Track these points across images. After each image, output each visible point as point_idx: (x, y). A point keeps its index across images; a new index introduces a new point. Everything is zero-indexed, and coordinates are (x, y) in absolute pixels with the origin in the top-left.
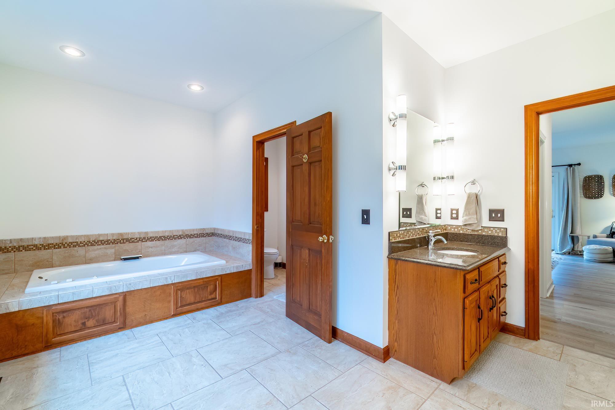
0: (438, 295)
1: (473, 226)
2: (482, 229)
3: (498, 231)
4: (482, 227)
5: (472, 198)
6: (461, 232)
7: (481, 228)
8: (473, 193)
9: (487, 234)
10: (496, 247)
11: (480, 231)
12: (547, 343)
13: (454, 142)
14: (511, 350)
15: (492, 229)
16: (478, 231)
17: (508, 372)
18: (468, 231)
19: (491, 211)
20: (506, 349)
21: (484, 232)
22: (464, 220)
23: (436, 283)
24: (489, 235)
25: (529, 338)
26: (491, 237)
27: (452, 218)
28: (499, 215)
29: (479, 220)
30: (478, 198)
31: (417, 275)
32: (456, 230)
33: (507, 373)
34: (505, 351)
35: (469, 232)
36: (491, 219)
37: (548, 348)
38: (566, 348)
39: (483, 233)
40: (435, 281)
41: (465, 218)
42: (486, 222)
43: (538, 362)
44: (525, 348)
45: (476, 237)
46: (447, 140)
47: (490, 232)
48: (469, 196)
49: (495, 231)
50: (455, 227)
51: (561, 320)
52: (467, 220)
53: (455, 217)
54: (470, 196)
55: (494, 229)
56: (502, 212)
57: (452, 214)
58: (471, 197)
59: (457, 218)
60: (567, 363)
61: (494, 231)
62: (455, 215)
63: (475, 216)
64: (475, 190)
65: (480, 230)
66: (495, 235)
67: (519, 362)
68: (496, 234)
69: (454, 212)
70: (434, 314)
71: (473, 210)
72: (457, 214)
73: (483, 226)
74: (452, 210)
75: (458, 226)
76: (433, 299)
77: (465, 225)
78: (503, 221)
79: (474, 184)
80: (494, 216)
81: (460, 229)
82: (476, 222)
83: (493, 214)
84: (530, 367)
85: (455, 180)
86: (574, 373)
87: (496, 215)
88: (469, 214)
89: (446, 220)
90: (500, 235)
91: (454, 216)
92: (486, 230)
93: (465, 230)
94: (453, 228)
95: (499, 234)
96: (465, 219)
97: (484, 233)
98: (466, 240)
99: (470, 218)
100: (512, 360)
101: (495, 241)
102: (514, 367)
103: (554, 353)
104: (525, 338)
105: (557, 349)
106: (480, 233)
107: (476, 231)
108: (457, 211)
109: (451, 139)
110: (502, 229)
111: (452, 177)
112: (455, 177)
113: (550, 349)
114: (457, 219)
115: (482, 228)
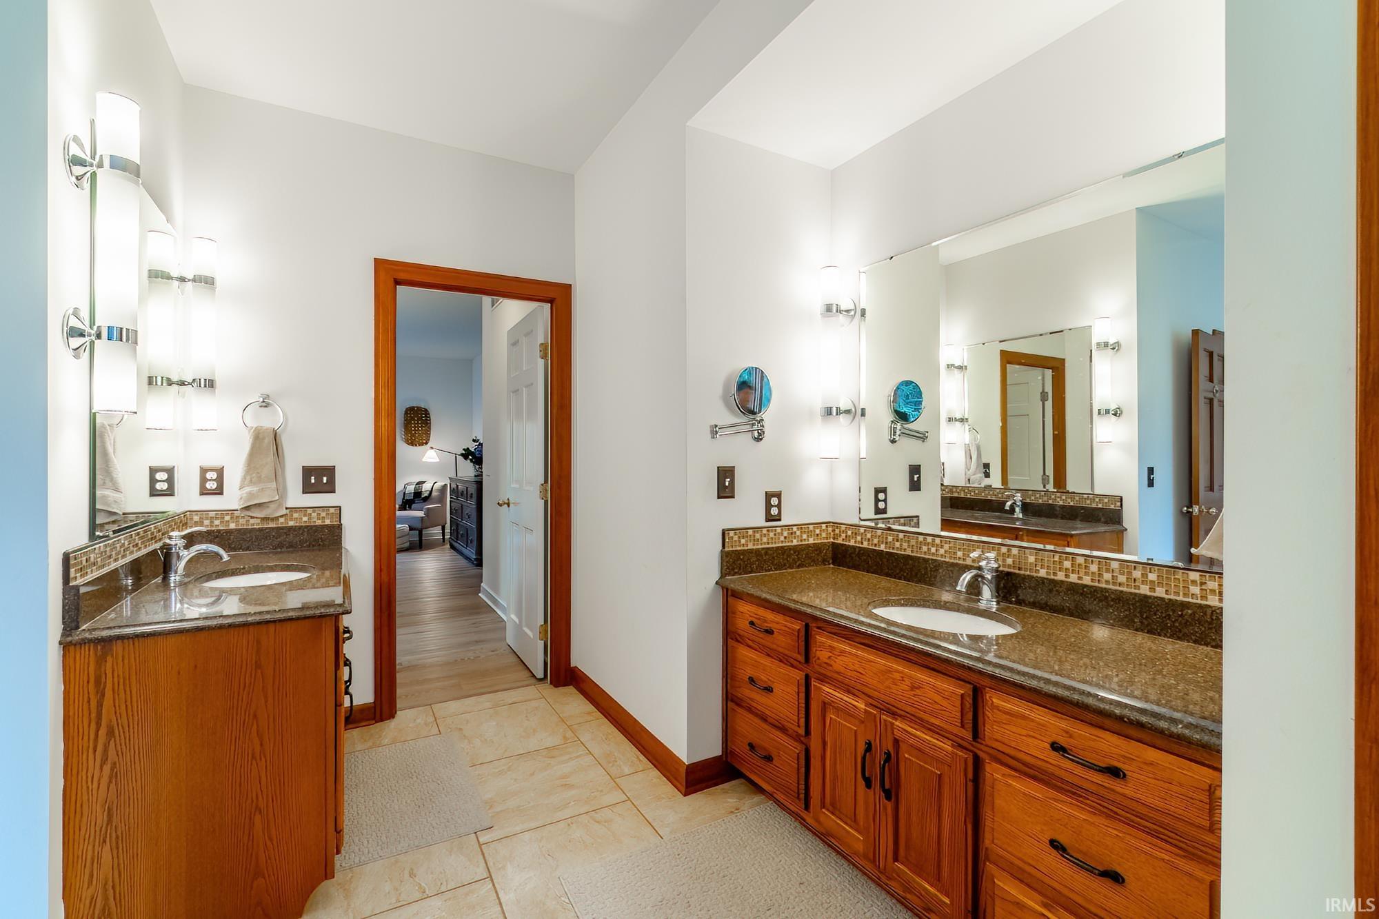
0: (266, 702)
1: (268, 507)
2: (288, 513)
3: (323, 514)
4: (287, 508)
5: (266, 441)
6: (232, 526)
7: (284, 512)
8: (267, 429)
9: (298, 525)
10: (320, 550)
11: (282, 520)
12: (410, 713)
13: (217, 290)
14: (367, 757)
15: (309, 511)
16: (277, 518)
17: (388, 803)
18: (252, 521)
19: (308, 472)
20: (360, 762)
21: (291, 520)
22: (245, 495)
23: (259, 671)
24: (303, 525)
25: (382, 720)
26: (308, 531)
27: (204, 492)
28: (325, 480)
29: (282, 492)
30: (277, 439)
31: (196, 666)
32: (217, 522)
33: (388, 805)
34: (361, 767)
35: (255, 524)
36: (308, 488)
37: (415, 720)
38: (436, 707)
39: (289, 522)
40: (258, 666)
41: (248, 489)
42: (296, 497)
43: (418, 753)
44: (386, 741)
45: (274, 534)
46: (194, 280)
47: (305, 519)
48: (258, 436)
49: (316, 514)
50: (214, 516)
51: (401, 665)
52: (253, 494)
53: (214, 490)
54: (261, 436)
55: (314, 512)
56: (330, 471)
57: (204, 480)
58: (264, 438)
59: (219, 491)
60: (451, 731)
61: (314, 515)
62: (212, 482)
63: (275, 483)
64: (271, 420)
65: (281, 516)
66: (317, 524)
67: (393, 773)
68: (319, 522)
69: (211, 475)
70: (253, 757)
71: (267, 471)
72: (220, 480)
73: (288, 506)
74: (204, 471)
75: (221, 513)
76: (251, 717)
77: (247, 508)
78: (333, 491)
79: (266, 407)
80: (313, 481)
81: (227, 518)
82: (277, 498)
83: (313, 478)
84: (413, 771)
85: (216, 390)
86: (466, 741)
87: (319, 480)
88: (260, 480)
89: (187, 499)
90: (328, 522)
91: (211, 485)
92: (296, 515)
93: (241, 521)
94: (207, 519)
95: (324, 522)
96: (250, 493)
97: (291, 523)
98: (247, 545)
99: (262, 489)
100: (381, 776)
101: (317, 538)
102: (391, 786)
103: (426, 724)
104: (376, 722)
105: (426, 716)
106: (282, 523)
107: (273, 519)
108: (220, 472)
109: (207, 282)
110: (332, 510)
111: (211, 384)
112: (218, 384)
113: (418, 721)
114: (221, 493)
115: (288, 510)
